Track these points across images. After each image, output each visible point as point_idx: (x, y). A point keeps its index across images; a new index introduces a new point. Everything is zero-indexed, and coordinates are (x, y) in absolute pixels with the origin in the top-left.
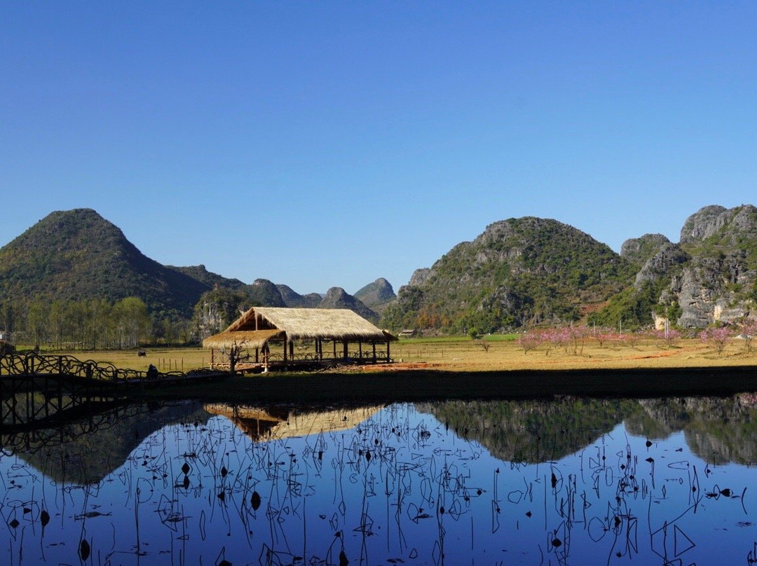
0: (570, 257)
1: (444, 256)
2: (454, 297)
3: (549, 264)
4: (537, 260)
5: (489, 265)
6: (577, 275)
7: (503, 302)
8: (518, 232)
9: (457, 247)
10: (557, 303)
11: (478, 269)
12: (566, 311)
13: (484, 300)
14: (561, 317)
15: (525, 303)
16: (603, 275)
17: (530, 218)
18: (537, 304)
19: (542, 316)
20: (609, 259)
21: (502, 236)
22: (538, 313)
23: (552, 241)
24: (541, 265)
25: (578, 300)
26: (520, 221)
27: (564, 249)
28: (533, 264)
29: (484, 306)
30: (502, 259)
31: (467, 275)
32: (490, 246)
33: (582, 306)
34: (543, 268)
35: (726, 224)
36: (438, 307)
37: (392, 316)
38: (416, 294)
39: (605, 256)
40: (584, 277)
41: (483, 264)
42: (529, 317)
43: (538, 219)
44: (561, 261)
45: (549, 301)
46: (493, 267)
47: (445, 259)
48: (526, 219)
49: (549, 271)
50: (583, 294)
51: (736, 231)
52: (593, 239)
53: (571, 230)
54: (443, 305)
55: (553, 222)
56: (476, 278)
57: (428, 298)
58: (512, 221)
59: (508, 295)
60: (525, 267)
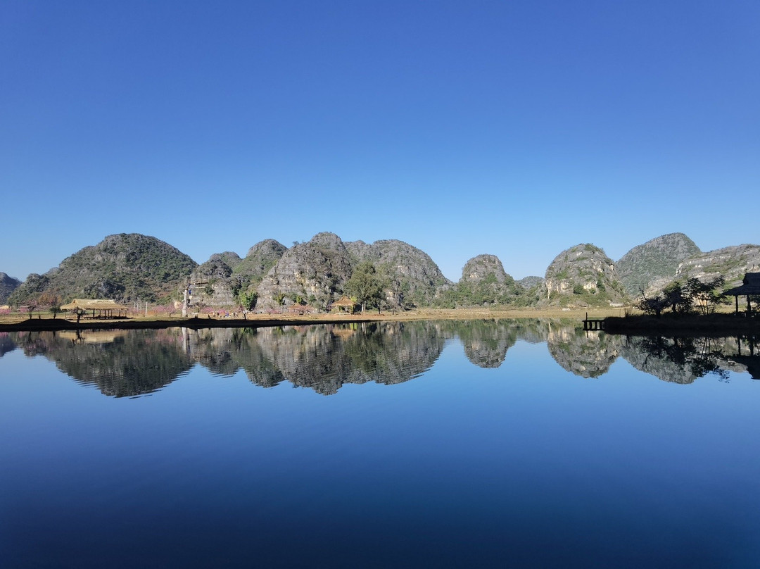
0: (160, 261)
1: (73, 255)
2: (72, 283)
3: (144, 265)
4: (136, 262)
5: (102, 262)
6: (163, 273)
7: (100, 288)
8: (126, 242)
9: (84, 249)
10: (142, 290)
11: (95, 265)
12: (146, 296)
13: (86, 286)
14: (142, 299)
15: (117, 290)
16: (181, 274)
17: (137, 234)
18: (127, 291)
19: (129, 299)
20: (187, 265)
21: (115, 244)
22: (126, 296)
23: (150, 250)
24: (138, 265)
25: (160, 289)
26: (129, 236)
27: (157, 256)
28: (132, 264)
29: (85, 290)
30: (112, 260)
31: (85, 269)
32: (105, 250)
33: (161, 293)
34: (140, 268)
35: (258, 250)
36: (58, 290)
37: (18, 295)
38: (42, 280)
39: (185, 263)
40: (167, 275)
41: (99, 262)
42: (119, 299)
43: (142, 236)
44: (153, 264)
45: (136, 289)
46: (104, 265)
47: (73, 257)
48: (134, 234)
49: (144, 270)
50: (165, 285)
51: (261, 254)
52: (179, 251)
53: (165, 245)
54: (62, 289)
55: (153, 238)
56: (91, 271)
57: (52, 283)
58: (123, 235)
59: (104, 284)
60: (126, 266)
